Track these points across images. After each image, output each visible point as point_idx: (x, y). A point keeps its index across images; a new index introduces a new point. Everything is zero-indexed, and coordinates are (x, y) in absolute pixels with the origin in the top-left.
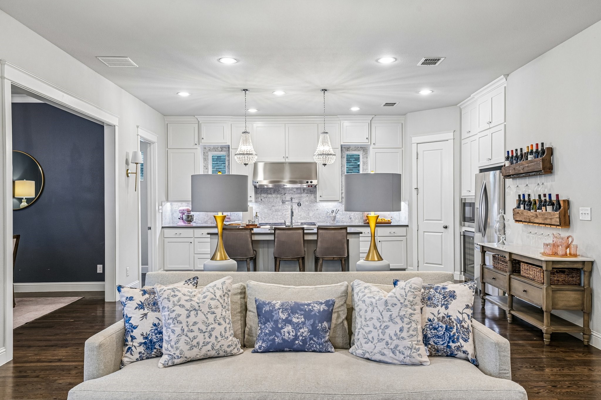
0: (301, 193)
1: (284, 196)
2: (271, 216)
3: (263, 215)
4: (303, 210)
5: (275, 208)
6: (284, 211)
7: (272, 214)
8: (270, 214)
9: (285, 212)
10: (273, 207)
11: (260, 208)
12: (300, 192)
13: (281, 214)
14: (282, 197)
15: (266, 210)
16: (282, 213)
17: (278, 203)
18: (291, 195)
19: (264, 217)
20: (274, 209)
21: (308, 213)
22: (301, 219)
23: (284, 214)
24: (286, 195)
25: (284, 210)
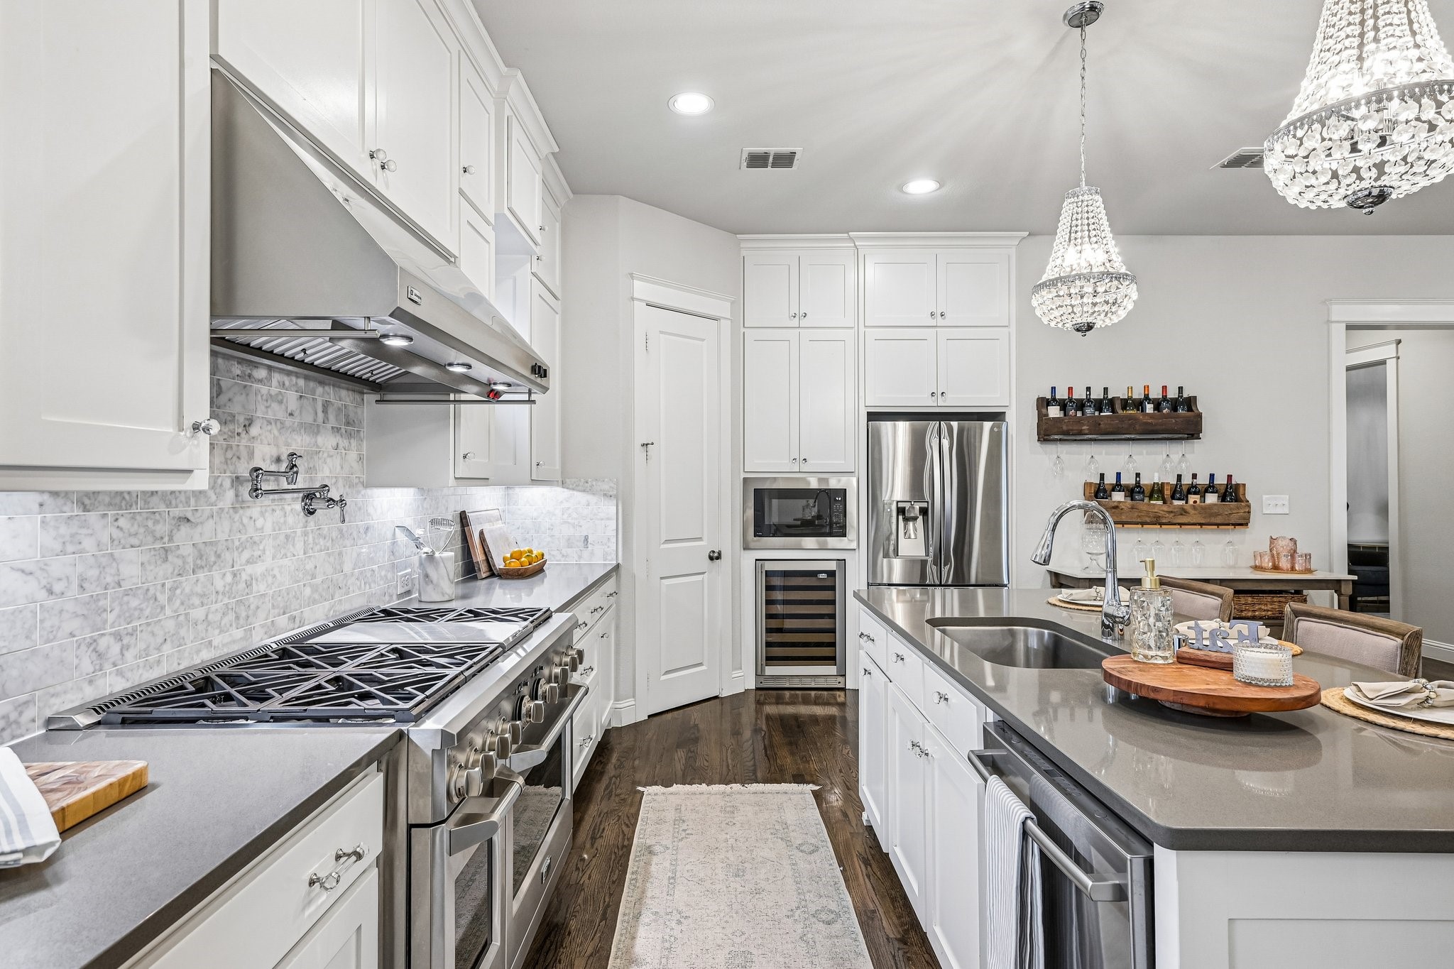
0: (313, 429)
1: (244, 441)
2: (168, 612)
3: (111, 617)
4: (322, 542)
5: (197, 539)
6: (246, 555)
7: (173, 589)
8: (163, 598)
9: (248, 562)
10: (185, 529)
11: (89, 544)
12: (309, 419)
13: (229, 578)
14: (234, 443)
15: (131, 566)
16: (235, 575)
17: (213, 498)
18: (276, 432)
19: (118, 637)
20: (187, 550)
21: (340, 554)
22: (316, 596)
23: (244, 576)
24: (254, 431)
25: (242, 548)
